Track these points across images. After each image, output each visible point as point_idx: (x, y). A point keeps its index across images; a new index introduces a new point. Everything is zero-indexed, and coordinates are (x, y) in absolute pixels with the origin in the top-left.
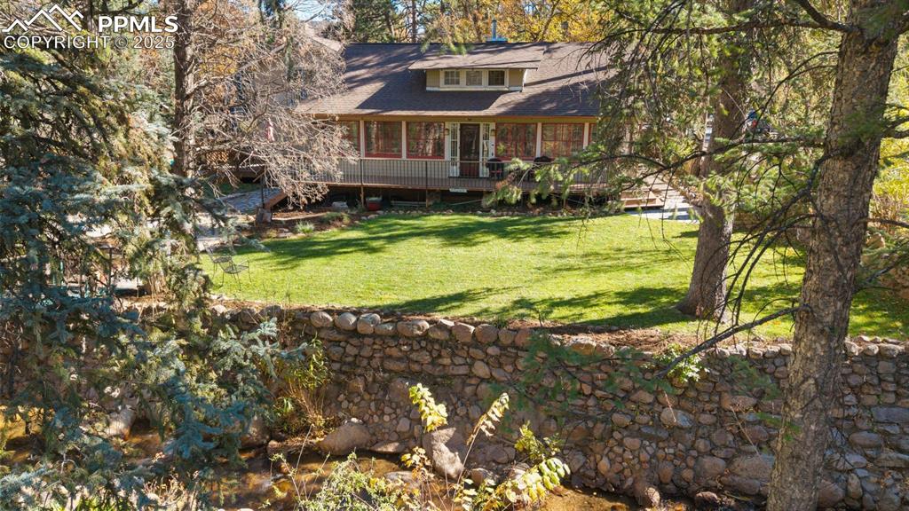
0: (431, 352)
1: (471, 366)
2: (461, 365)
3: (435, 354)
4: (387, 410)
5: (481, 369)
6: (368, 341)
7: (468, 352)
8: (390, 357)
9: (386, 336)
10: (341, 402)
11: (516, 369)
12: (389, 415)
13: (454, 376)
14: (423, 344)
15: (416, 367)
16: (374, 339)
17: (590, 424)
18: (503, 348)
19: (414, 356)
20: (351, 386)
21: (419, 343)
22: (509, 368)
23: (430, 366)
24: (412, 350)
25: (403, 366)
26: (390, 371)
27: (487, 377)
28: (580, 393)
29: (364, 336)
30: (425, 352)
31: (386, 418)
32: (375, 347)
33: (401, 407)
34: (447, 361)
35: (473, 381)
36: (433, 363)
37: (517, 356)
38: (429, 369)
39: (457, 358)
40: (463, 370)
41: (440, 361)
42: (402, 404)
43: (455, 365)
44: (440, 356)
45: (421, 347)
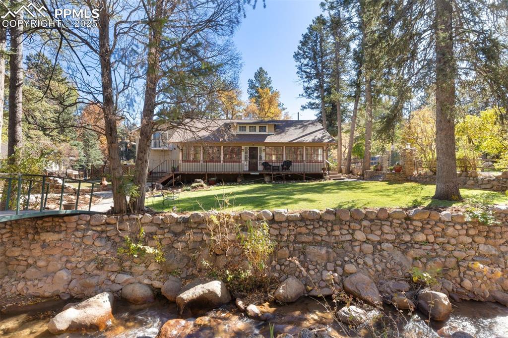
0: (326, 228)
1: (352, 234)
2: (346, 234)
3: (329, 229)
4: (310, 267)
5: (360, 236)
6: (284, 225)
7: (349, 226)
8: (300, 233)
9: (296, 220)
10: (275, 266)
11: (383, 233)
12: (314, 270)
13: (344, 241)
14: (321, 223)
15: (319, 238)
16: (289, 223)
17: (443, 260)
18: (371, 221)
19: (316, 231)
20: (279, 255)
21: (318, 223)
22: (379, 232)
23: (327, 237)
24: (314, 228)
25: (311, 238)
26: (302, 243)
27: (364, 240)
28: (427, 241)
29: (281, 222)
30: (322, 228)
31: (312, 272)
32: (290, 228)
33: (319, 264)
34: (337, 233)
35: (357, 244)
36: (329, 234)
37: (382, 225)
38: (327, 239)
39: (343, 230)
40: (348, 237)
41: (333, 233)
42: (319, 262)
43: (343, 235)
44: (332, 230)
45: (320, 226)
